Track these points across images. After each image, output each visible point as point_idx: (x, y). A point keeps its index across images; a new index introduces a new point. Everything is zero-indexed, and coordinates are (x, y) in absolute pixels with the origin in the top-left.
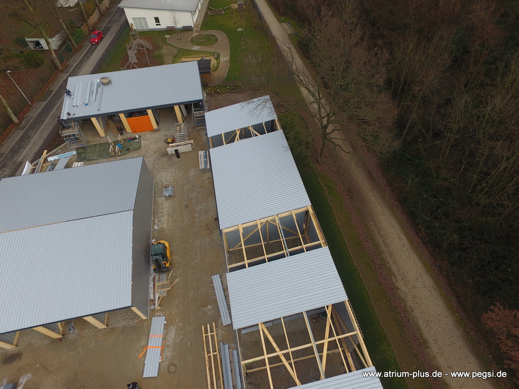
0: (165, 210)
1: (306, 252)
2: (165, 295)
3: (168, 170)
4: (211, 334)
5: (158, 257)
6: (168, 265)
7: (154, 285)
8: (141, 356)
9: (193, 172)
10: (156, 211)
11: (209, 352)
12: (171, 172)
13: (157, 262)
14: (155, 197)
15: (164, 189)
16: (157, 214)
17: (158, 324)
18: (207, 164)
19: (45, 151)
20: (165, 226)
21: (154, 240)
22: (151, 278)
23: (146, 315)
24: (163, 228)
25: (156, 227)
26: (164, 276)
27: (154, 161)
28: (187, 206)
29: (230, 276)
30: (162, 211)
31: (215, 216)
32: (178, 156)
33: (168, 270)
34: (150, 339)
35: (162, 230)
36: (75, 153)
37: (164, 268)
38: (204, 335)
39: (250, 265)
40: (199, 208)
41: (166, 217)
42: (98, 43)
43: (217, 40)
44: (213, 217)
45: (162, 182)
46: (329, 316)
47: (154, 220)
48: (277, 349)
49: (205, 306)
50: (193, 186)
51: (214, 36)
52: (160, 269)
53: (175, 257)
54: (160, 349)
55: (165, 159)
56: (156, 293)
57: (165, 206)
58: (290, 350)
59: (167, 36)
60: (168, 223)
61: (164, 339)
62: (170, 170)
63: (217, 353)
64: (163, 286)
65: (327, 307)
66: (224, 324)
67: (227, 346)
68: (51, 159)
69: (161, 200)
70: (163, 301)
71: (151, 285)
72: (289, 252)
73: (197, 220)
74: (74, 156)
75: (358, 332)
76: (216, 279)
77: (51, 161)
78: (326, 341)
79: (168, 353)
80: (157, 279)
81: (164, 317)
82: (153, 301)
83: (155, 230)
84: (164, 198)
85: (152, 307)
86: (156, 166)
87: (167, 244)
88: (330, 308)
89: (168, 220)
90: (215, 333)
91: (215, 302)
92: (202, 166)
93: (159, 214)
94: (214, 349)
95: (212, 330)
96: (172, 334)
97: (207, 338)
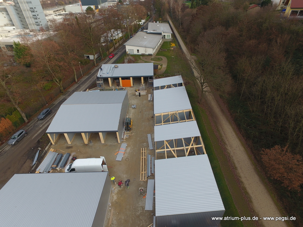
1: (187, 122)
5: (128, 122)
8: (116, 154)
9: (145, 102)
12: (136, 101)
13: (127, 124)
14: (128, 108)
15: (132, 105)
18: (152, 98)
19: (88, 89)
22: (123, 132)
25: (127, 117)
26: (128, 132)
27: (130, 97)
28: (141, 112)
30: (131, 112)
32: (140, 96)
33: (130, 129)
34: (120, 150)
35: (130, 118)
38: (141, 151)
39: (164, 124)
40: (146, 113)
42: (112, 58)
43: (162, 59)
44: (151, 116)
45: (132, 103)
46: (192, 140)
47: (127, 115)
48: (170, 148)
49: (143, 143)
50: (144, 106)
51: (161, 58)
52: (127, 128)
53: (133, 126)
54: (123, 153)
55: (134, 96)
59: (141, 57)
61: (125, 150)
64: (128, 134)
65: (192, 137)
66: (150, 149)
67: (150, 156)
70: (127, 139)
72: (180, 122)
73: (144, 117)
75: (203, 145)
76: (149, 136)
78: (190, 147)
79: (126, 155)
81: (126, 144)
82: (123, 139)
84: (132, 108)
89: (132, 115)
91: (147, 142)
92: (149, 99)
93: (129, 113)
94: (145, 156)
95: (145, 150)
96: (129, 149)
97: (142, 152)
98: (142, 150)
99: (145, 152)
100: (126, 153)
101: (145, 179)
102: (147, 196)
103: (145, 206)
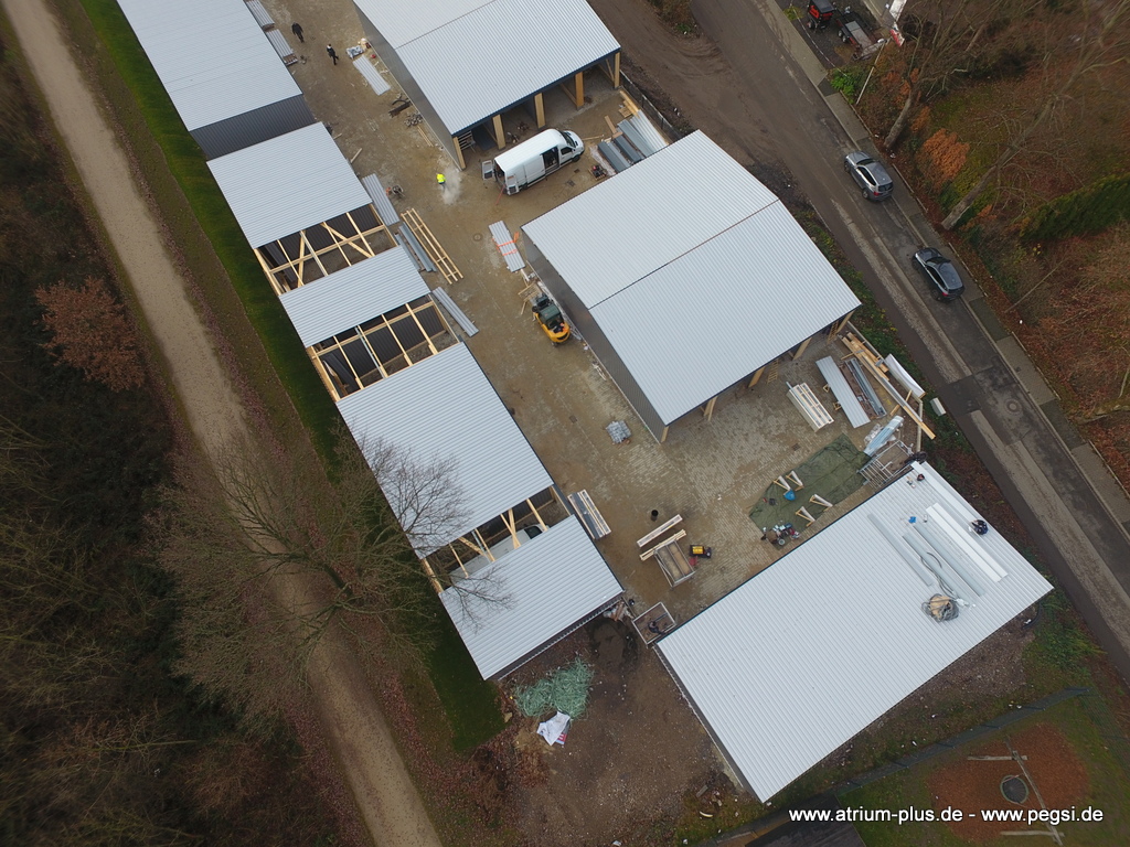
0: (603, 399)
1: (333, 336)
4: (451, 274)
6: (537, 316)
8: (517, 234)
9: (604, 490)
10: (615, 391)
11: (446, 260)
12: (644, 478)
15: (628, 433)
16: (611, 388)
17: (514, 261)
18: (576, 504)
19: (932, 436)
21: (586, 348)
24: (585, 370)
25: (597, 367)
29: (425, 290)
30: (607, 396)
35: (586, 367)
36: (868, 451)
38: (457, 271)
40: (550, 422)
41: (593, 388)
45: (645, 449)
46: (300, 278)
47: (607, 376)
48: (351, 243)
49: (471, 299)
53: (542, 337)
54: (500, 245)
55: (678, 503)
57: (605, 405)
58: (338, 244)
60: (583, 379)
63: (436, 262)
66: (439, 288)
68: (897, 421)
69: (623, 414)
72: (356, 333)
73: (542, 402)
74: (864, 446)
76: (472, 330)
77: (891, 417)
78: (302, 259)
79: (489, 246)
81: (513, 271)
82: (536, 281)
83: (595, 363)
84: (617, 416)
85: (533, 275)
87: (552, 334)
88: (299, 285)
89: (587, 385)
90: (446, 276)
91: (462, 306)
92: (583, 495)
93: (606, 389)
94: (440, 263)
95: (451, 278)
96: (495, 262)
97: (453, 270)
98: (456, 275)
99: (448, 273)
100: (493, 251)
101: (407, 216)
102: (384, 193)
103: (379, 178)
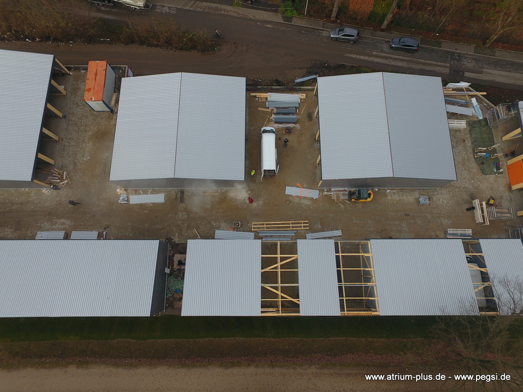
0: (405, 198)
1: (339, 298)
2: (333, 198)
3: (451, 200)
4: (302, 225)
5: (357, 194)
6: (353, 200)
7: (341, 191)
8: (298, 184)
9: (446, 222)
10: (404, 190)
11: (292, 223)
12: (449, 203)
13: (354, 193)
14: (419, 190)
15: (428, 197)
16: (402, 191)
17: (314, 194)
18: (453, 236)
19: (485, 93)
20: (389, 198)
21: (377, 190)
22: (346, 189)
23: (320, 187)
24: (387, 196)
25: (388, 191)
26: (347, 198)
27: (464, 188)
28: (407, 215)
29: (332, 242)
30: (404, 195)
31: (393, 237)
32: (468, 210)
33: (350, 200)
34: (306, 189)
35: (386, 195)
36: (481, 118)
37: (351, 197)
39: (337, 257)
40: (404, 225)
41: (397, 198)
44: (394, 235)
45: (437, 195)
46: (293, 300)
47: (396, 189)
48: (282, 263)
49: (321, 224)
50: (429, 221)
52: (351, 194)
53: (360, 204)
54: (299, 195)
55: (466, 197)
56: (334, 192)
57: (409, 198)
58: (279, 270)
60: (391, 200)
61: (305, 198)
62: (450, 202)
63: (291, 229)
64: (338, 197)
65: (299, 301)
66: (307, 235)
67: (294, 235)
68: (474, 100)
69: (416, 194)
70: (329, 197)
71: (341, 189)
72: (342, 287)
73: (392, 223)
74: (477, 118)
75: (280, 314)
76: (338, 233)
77: (471, 101)
78: (279, 293)
79: (296, 200)
80: (345, 192)
81: (318, 197)
82: (329, 190)
83: (386, 191)
84: (417, 197)
85: (325, 190)
86: (457, 189)
87: (369, 199)
88: (297, 302)
89: (395, 200)
90: (303, 228)
91: (323, 230)
92: (450, 231)
93: (401, 193)
94: (293, 227)
96: (307, 202)
97: (301, 223)
98: (304, 223)
100: (300, 200)
102: (232, 232)
103: (220, 230)
